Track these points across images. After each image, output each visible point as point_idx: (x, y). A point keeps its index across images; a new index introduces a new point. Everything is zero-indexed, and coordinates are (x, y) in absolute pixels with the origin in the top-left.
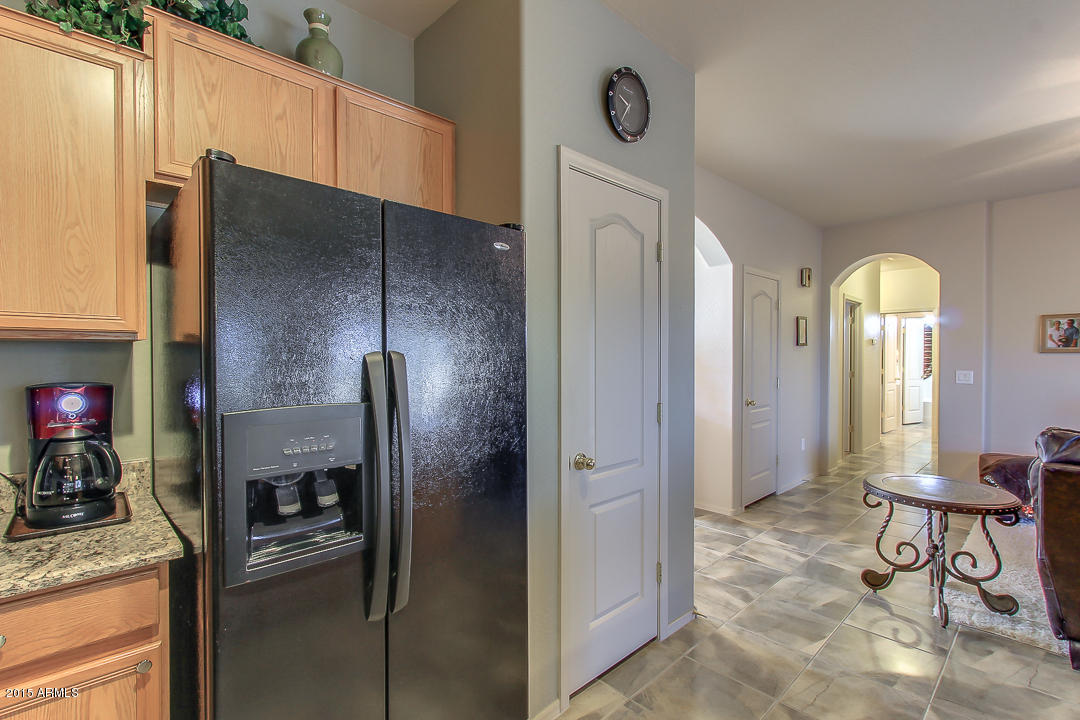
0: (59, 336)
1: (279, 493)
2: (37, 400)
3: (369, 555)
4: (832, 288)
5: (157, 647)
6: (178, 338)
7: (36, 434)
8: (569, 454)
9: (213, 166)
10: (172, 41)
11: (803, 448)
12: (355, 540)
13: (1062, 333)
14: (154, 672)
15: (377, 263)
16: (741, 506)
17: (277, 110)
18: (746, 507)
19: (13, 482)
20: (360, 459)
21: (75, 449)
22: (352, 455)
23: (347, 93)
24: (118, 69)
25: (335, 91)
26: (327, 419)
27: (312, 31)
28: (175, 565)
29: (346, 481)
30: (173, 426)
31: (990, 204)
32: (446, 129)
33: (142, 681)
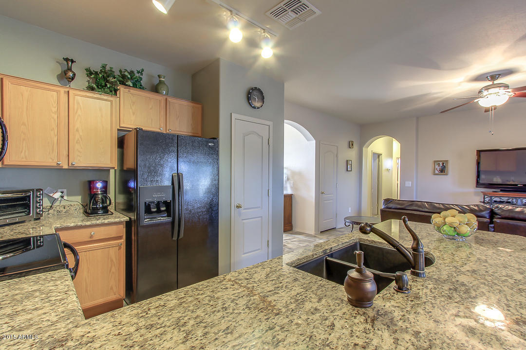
0: (97, 168)
1: (151, 206)
2: (91, 184)
3: (173, 223)
4: (364, 149)
5: (123, 241)
6: (125, 169)
7: (91, 192)
8: (234, 203)
9: (138, 132)
10: (124, 92)
11: (350, 211)
12: (170, 219)
13: (440, 167)
14: (122, 246)
15: (176, 151)
16: (319, 231)
17: (150, 107)
18: (321, 232)
19: (82, 205)
20: (171, 199)
21: (100, 196)
22: (169, 199)
23: (169, 99)
24: (111, 101)
25: (166, 99)
26: (162, 189)
27: (160, 81)
28: (127, 222)
29: (167, 204)
30: (120, 193)
31: (418, 118)
32: (199, 106)
33: (120, 248)
